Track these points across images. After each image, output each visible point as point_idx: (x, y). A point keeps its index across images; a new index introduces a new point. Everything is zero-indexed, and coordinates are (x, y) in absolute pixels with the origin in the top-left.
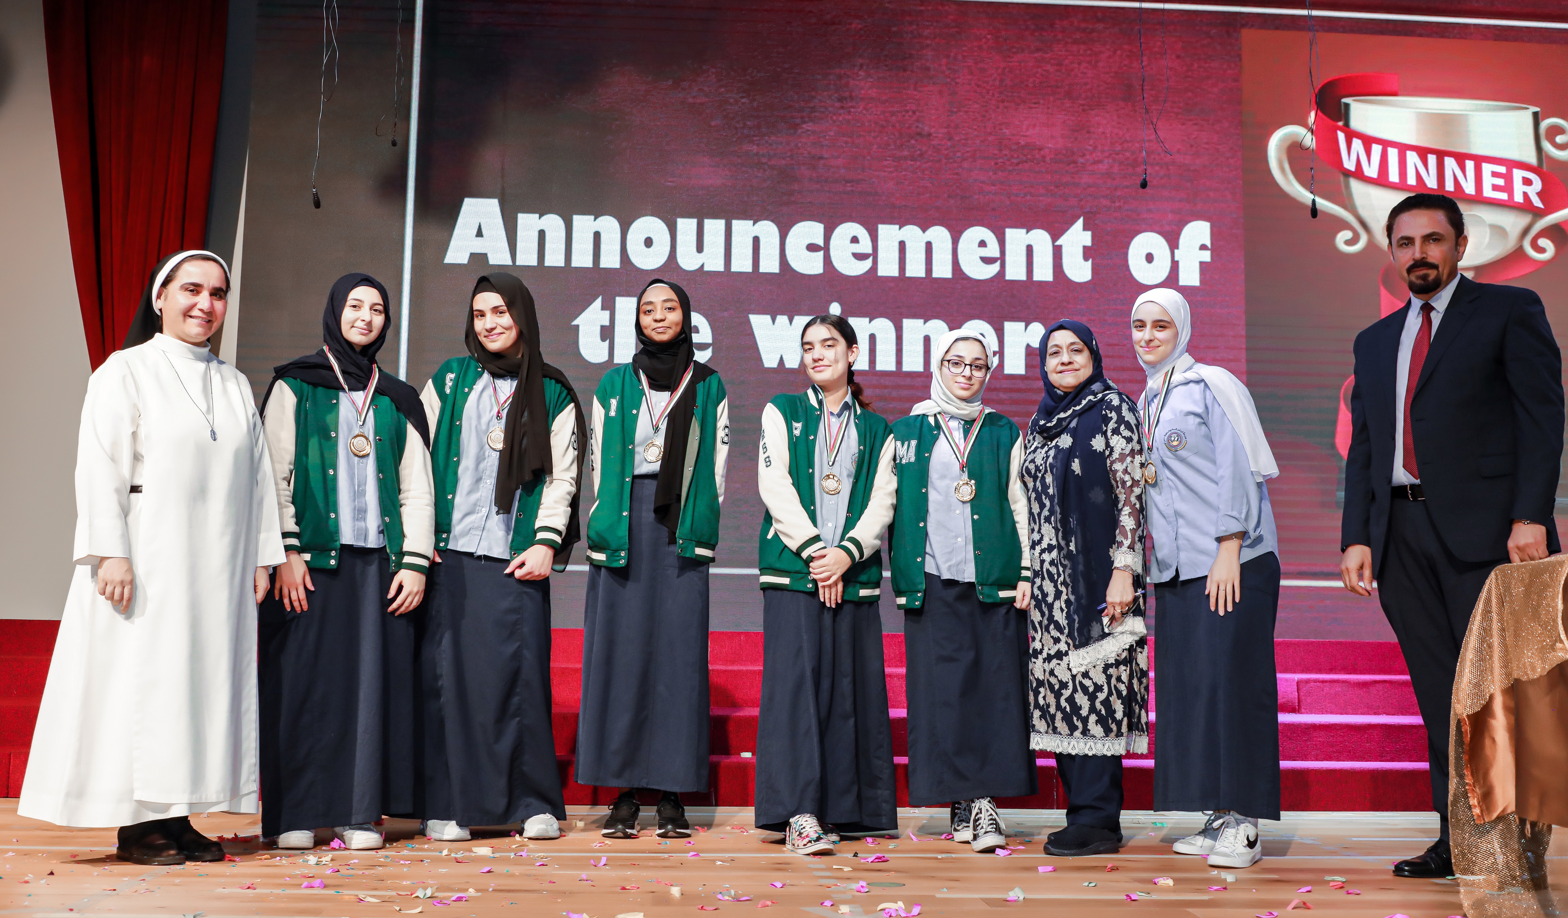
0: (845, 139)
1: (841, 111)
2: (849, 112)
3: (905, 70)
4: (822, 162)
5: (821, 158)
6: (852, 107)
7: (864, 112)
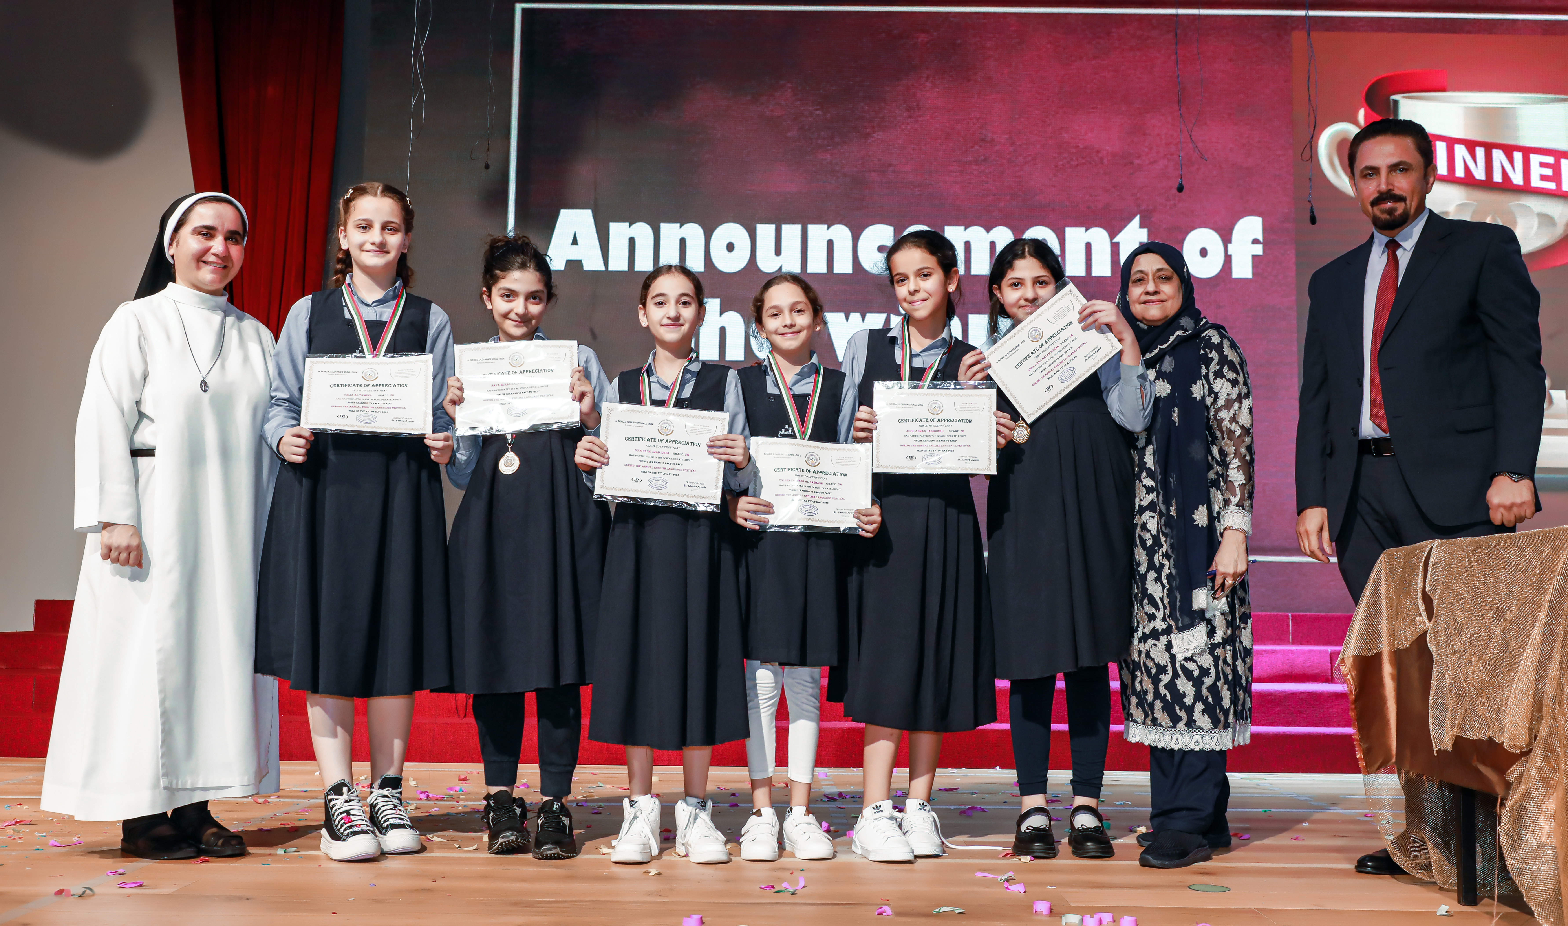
0: (913, 146)
1: (909, 120)
2: (917, 121)
3: (969, 80)
4: (891, 169)
5: (890, 165)
6: (920, 116)
7: (931, 120)
